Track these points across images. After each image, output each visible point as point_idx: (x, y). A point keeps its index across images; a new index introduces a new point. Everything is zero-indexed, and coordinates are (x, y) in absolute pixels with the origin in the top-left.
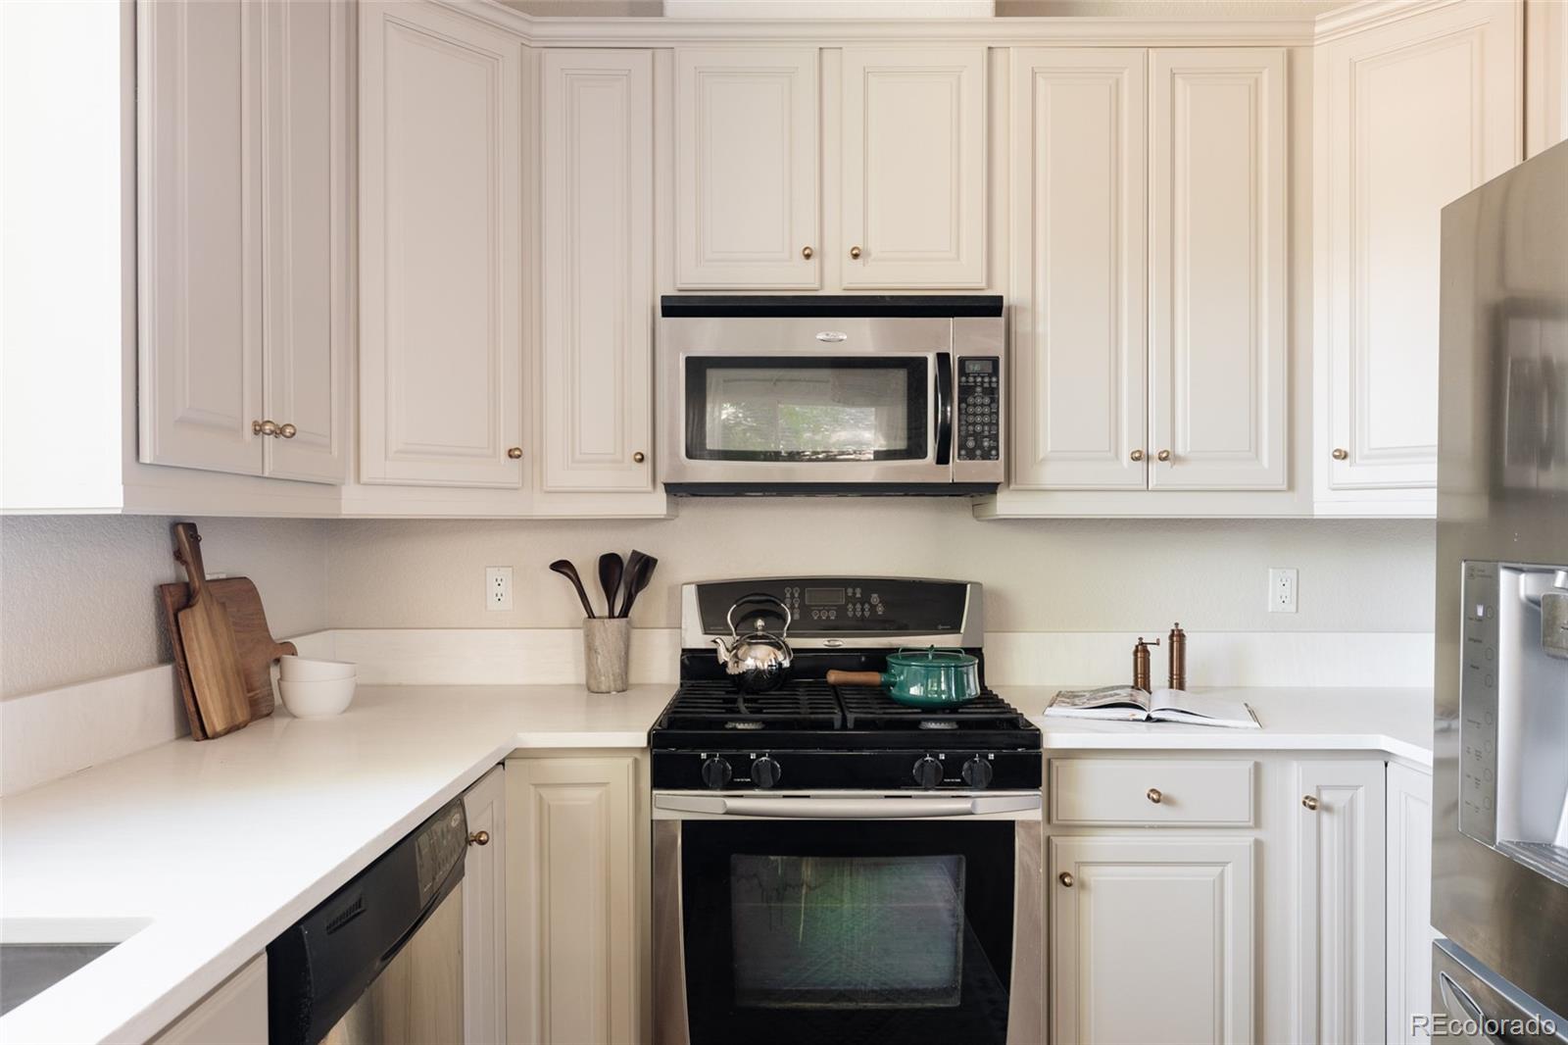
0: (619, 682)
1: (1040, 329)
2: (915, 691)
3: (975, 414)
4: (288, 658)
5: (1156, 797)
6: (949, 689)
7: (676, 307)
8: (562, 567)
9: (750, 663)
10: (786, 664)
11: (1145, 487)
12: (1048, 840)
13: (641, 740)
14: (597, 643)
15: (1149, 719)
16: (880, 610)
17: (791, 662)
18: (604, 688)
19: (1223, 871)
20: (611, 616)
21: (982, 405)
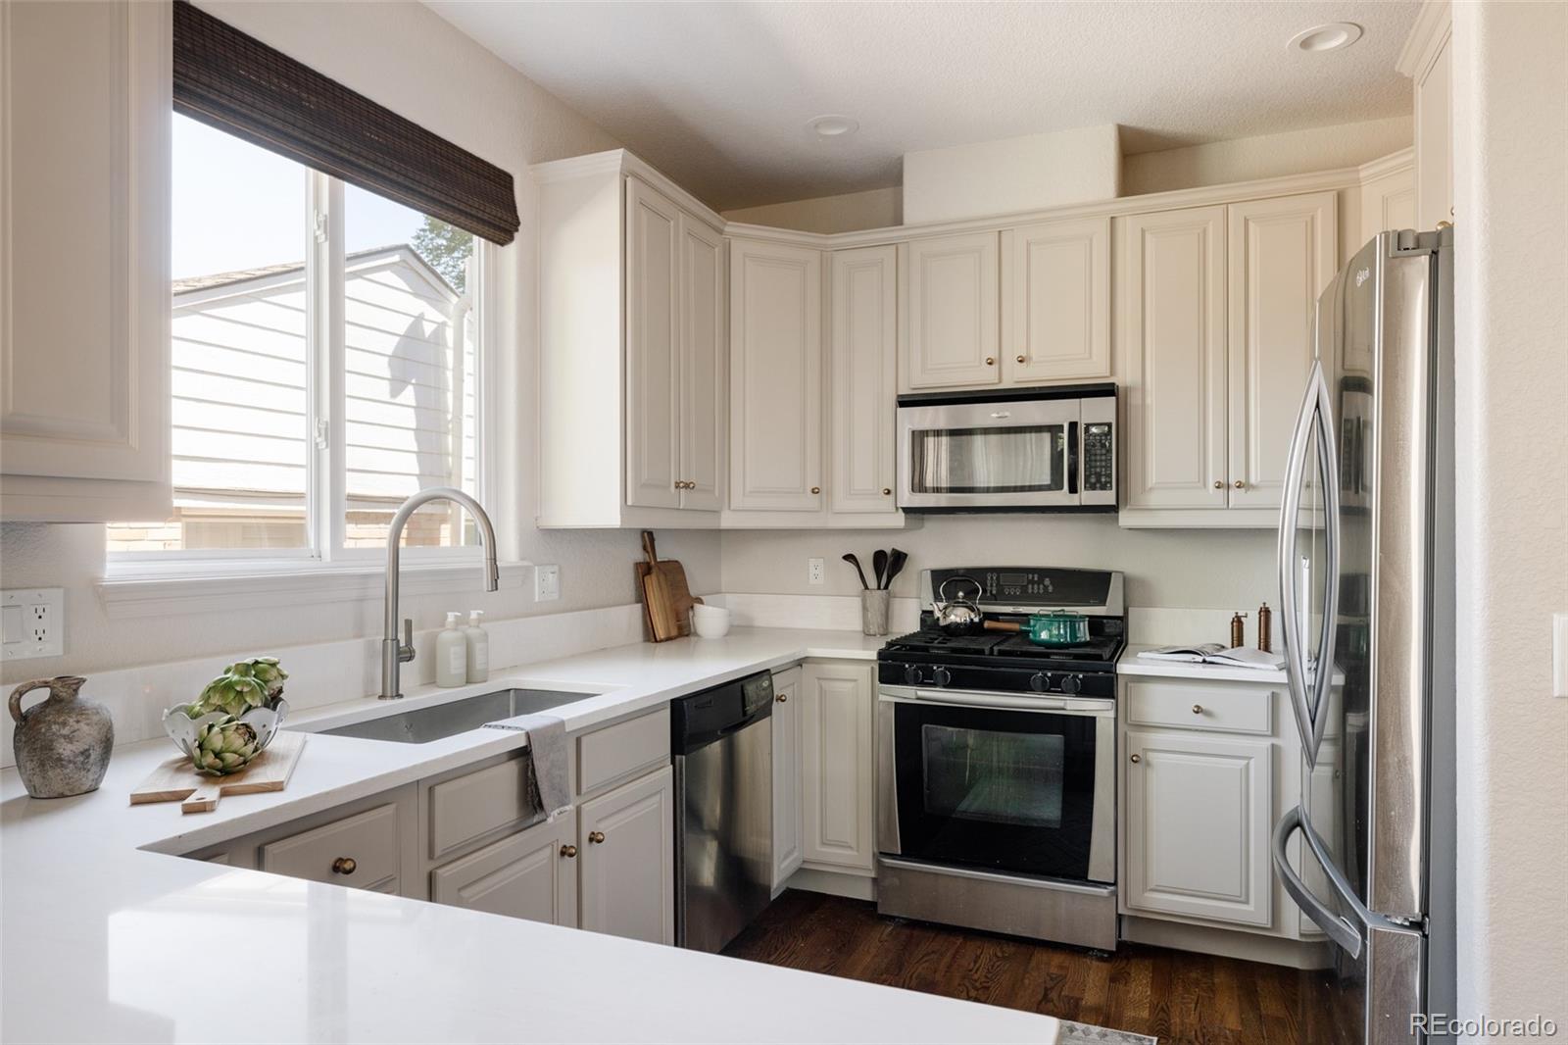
0: (881, 629)
1: (1148, 401)
2: (1044, 635)
3: (1096, 461)
4: (697, 606)
5: (1198, 710)
6: (1066, 632)
7: (905, 402)
8: (849, 558)
9: (953, 618)
10: (976, 620)
11: (1225, 506)
12: (1126, 734)
13: (873, 655)
14: (868, 605)
15: (1204, 661)
16: (1050, 589)
17: (980, 619)
18: (872, 632)
19: (1248, 764)
20: (879, 588)
21: (1101, 455)
